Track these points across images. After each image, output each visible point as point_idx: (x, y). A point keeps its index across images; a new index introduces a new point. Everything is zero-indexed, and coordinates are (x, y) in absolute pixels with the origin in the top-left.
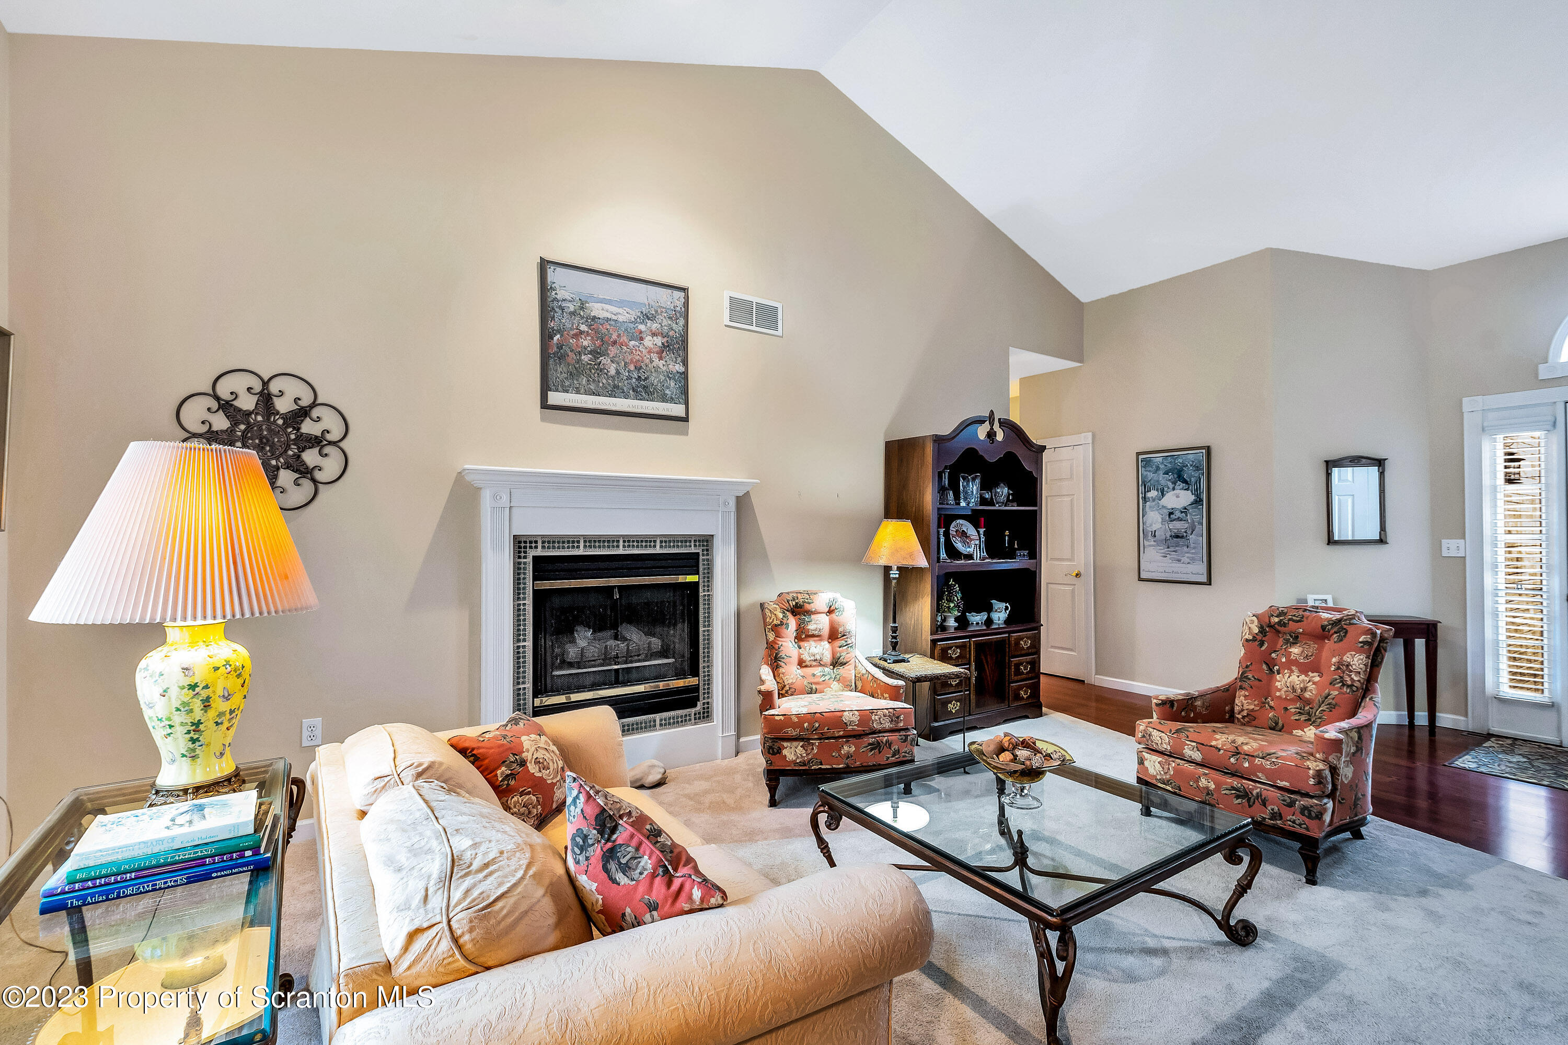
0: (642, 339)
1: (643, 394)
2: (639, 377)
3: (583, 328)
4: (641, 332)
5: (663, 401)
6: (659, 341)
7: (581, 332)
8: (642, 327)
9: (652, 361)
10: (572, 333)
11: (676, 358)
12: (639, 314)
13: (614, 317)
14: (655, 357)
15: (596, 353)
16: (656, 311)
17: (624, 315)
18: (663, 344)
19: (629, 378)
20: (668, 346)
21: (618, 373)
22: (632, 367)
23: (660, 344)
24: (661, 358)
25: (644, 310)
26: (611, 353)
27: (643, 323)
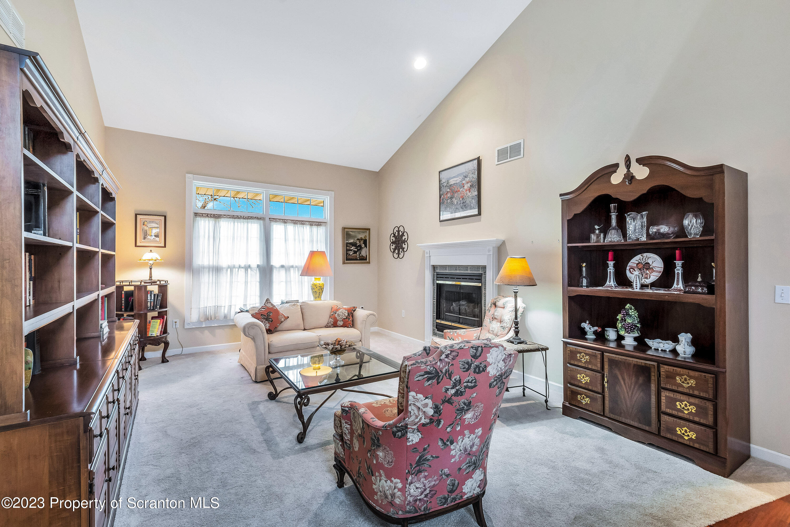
0: (464, 187)
1: (464, 209)
2: (463, 202)
3: (448, 190)
4: (463, 184)
5: (471, 209)
6: (469, 185)
7: (448, 192)
8: (464, 182)
9: (467, 194)
10: (446, 193)
11: (475, 189)
12: (463, 177)
13: (456, 182)
14: (468, 192)
15: (451, 198)
16: (468, 173)
17: (458, 180)
18: (470, 185)
19: (460, 204)
20: (472, 186)
21: (457, 203)
22: (461, 199)
23: (470, 186)
24: (470, 192)
25: (464, 175)
26: (455, 196)
27: (464, 180)
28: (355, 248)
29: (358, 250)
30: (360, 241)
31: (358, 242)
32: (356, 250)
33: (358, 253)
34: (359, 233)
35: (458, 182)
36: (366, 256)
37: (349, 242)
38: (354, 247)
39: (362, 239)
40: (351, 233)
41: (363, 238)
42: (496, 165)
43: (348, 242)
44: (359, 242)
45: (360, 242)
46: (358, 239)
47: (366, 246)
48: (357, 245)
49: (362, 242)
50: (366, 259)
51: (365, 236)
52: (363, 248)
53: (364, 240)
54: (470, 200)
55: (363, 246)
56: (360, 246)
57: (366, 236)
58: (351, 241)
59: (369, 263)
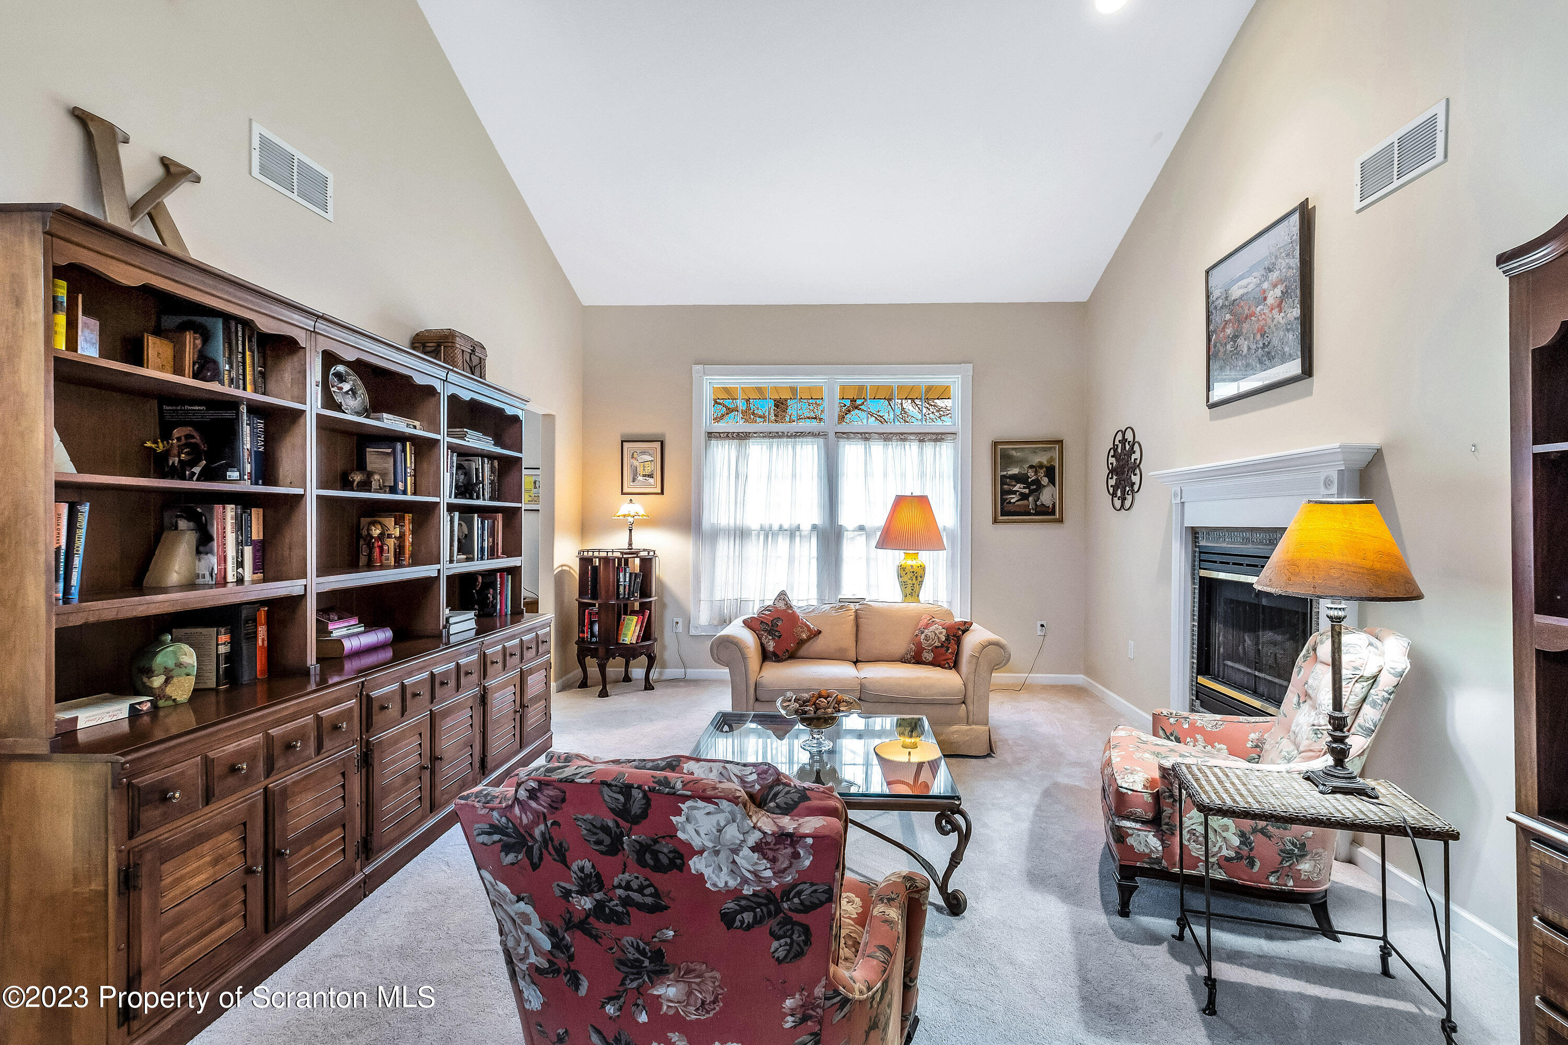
0: (1265, 299)
1: (1267, 363)
2: (1264, 344)
3: (1228, 317)
4: (1264, 291)
5: (1283, 363)
6: (1278, 292)
7: (1226, 322)
8: (1265, 285)
9: (1273, 319)
10: (1221, 327)
11: (1294, 301)
12: (1263, 272)
13: (1245, 290)
14: (1275, 311)
15: (1235, 338)
16: (1276, 257)
17: (1251, 282)
18: (1282, 292)
19: (1256, 350)
20: (1287, 291)
21: (1249, 349)
22: (1258, 337)
23: (1280, 294)
24: (1280, 312)
25: (1266, 264)
26: (1244, 331)
27: (1266, 278)
28: (1024, 488)
29: (1031, 492)
30: (1036, 470)
31: (1031, 473)
32: (1027, 491)
33: (1031, 499)
34: (1034, 451)
35: (1251, 287)
36: (1054, 505)
37: (1010, 473)
38: (1022, 486)
39: (1041, 466)
40: (1014, 453)
41: (1045, 463)
42: (1359, 211)
43: (1005, 473)
44: (1033, 474)
45: (1036, 473)
46: (1031, 467)
47: (1052, 481)
48: (1030, 480)
49: (1042, 473)
50: (1053, 513)
51: (1052, 459)
52: (1044, 486)
53: (1047, 468)
54: (1282, 333)
55: (1045, 481)
56: (1037, 482)
57: (1051, 457)
58: (1015, 471)
59: (1061, 520)
